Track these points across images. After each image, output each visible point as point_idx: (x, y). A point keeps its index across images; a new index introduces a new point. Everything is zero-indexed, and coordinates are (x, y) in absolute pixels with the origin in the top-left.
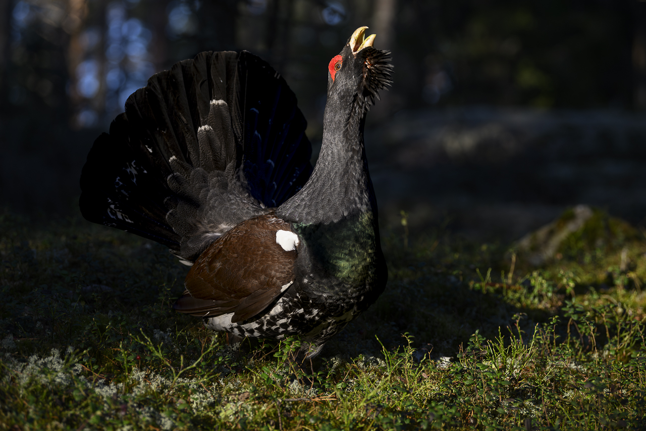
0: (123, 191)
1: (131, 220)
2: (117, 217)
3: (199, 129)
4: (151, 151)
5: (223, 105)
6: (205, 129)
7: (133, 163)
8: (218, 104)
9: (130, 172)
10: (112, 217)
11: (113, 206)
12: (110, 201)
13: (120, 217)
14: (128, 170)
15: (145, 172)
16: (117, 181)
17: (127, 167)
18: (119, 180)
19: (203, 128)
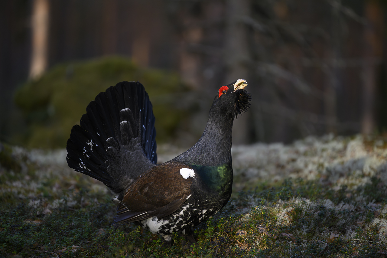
0: (87, 155)
1: (90, 170)
2: (84, 168)
3: (121, 123)
4: (99, 135)
5: (128, 110)
6: (124, 123)
7: (91, 141)
8: (126, 110)
9: (89, 145)
10: (81, 168)
11: (82, 163)
12: (81, 160)
13: (85, 168)
14: (89, 144)
15: (97, 145)
16: (84, 150)
17: (88, 142)
18: (85, 149)
19: (123, 122)
